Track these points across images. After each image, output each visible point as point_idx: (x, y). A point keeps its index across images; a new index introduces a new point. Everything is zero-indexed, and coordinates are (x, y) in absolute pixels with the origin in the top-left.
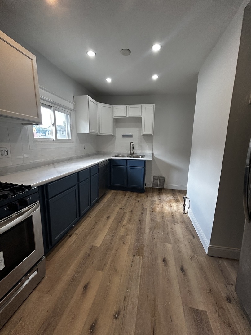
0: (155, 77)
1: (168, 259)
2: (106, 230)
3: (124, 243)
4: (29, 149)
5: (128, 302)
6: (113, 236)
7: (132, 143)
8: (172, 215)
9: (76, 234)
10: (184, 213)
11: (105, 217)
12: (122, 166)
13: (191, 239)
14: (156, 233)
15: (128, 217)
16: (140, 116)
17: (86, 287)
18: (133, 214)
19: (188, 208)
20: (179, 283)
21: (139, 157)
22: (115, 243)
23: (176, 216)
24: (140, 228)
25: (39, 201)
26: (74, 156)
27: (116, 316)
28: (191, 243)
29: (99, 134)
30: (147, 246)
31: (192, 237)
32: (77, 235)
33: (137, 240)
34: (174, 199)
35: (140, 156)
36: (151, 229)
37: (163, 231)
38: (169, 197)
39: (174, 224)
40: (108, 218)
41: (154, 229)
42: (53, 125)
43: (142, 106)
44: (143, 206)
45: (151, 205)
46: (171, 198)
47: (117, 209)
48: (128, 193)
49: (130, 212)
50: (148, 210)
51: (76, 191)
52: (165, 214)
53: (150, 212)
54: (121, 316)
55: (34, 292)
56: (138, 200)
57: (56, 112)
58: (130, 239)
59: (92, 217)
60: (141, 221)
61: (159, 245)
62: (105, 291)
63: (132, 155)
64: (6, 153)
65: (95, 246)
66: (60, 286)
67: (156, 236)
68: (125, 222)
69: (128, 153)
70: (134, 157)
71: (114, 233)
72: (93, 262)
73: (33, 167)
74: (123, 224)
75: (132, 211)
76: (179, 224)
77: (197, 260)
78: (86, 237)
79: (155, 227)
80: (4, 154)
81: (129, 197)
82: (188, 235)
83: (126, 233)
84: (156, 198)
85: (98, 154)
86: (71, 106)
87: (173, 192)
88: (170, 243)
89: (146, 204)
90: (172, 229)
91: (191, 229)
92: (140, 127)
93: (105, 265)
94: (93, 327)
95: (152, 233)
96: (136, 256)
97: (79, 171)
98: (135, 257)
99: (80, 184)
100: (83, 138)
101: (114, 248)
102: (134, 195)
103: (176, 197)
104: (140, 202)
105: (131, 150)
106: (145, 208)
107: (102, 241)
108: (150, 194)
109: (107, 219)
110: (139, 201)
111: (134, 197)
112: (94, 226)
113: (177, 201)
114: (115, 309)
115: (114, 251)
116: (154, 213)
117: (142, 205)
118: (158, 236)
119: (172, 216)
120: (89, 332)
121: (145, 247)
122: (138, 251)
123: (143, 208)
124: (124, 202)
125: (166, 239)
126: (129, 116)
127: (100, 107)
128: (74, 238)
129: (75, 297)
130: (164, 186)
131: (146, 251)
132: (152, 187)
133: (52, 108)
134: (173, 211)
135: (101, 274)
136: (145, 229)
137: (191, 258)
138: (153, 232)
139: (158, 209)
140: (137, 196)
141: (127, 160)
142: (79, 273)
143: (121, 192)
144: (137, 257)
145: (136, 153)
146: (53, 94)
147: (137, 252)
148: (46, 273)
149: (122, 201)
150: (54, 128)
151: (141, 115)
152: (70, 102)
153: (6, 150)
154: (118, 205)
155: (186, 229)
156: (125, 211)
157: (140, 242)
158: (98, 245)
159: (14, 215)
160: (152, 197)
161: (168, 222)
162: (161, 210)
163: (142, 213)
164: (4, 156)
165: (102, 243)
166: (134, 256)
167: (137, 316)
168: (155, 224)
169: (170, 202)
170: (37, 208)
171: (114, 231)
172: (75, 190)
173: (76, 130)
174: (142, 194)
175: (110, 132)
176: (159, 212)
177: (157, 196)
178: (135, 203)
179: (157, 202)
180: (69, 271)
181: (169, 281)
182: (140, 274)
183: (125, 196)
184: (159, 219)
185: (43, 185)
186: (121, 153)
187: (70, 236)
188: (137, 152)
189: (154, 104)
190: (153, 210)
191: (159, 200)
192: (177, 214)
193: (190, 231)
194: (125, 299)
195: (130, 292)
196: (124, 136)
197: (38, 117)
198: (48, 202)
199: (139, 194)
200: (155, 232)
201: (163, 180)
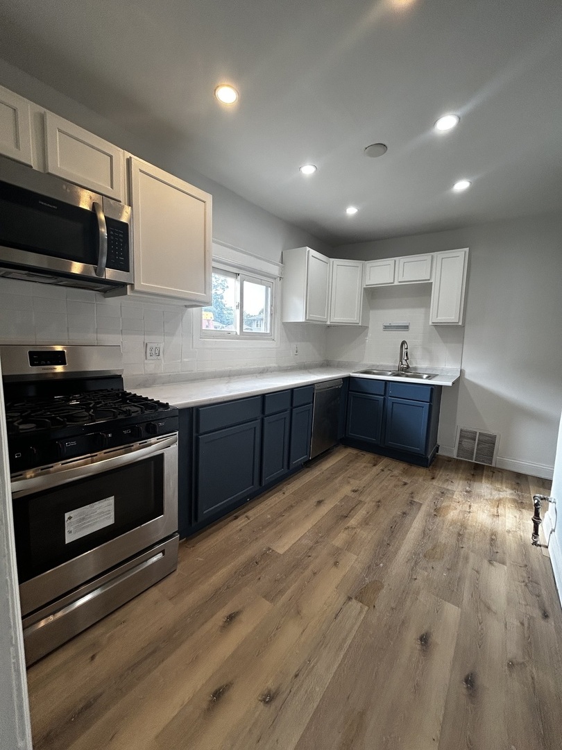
0: (462, 186)
1: (437, 638)
2: (308, 525)
3: (336, 564)
4: (192, 347)
5: (301, 685)
6: (317, 542)
7: (404, 343)
8: (493, 537)
9: (247, 517)
10: (535, 543)
11: (314, 500)
12: (373, 394)
13: (531, 618)
14: (425, 569)
15: (364, 512)
16: (429, 280)
17: (231, 618)
18: (381, 508)
19: (551, 533)
20: (446, 708)
21: (421, 378)
22: (317, 557)
23: (504, 542)
24: (385, 543)
25: (177, 433)
26: (273, 365)
27: (269, 698)
28: (529, 628)
29: (328, 323)
30: (391, 589)
31: (540, 614)
32: (249, 519)
33: (369, 567)
34: (514, 501)
35: (425, 376)
36: (415, 554)
37: (449, 569)
38: (499, 491)
39: (490, 562)
40: (320, 503)
41: (425, 556)
42: (237, 307)
43: (432, 256)
44: (412, 497)
45: (436, 498)
46: (507, 493)
47: (346, 490)
48: (385, 461)
49: (374, 504)
50: (424, 508)
51: (255, 431)
52: (470, 530)
53: (429, 515)
54: (277, 703)
55: (153, 589)
56: (405, 480)
57: (245, 283)
58: (354, 562)
59: (287, 494)
60: (395, 530)
61: (421, 598)
62: (263, 641)
63: (404, 370)
64: (157, 352)
65: (273, 551)
66: (192, 598)
67: (422, 574)
68: (353, 522)
69: (394, 366)
70: (407, 376)
71: (321, 537)
72: (259, 579)
73: (195, 380)
74: (348, 525)
75: (379, 502)
76: (506, 567)
77: (533, 678)
78: (264, 527)
79: (428, 552)
80: (154, 353)
81: (383, 470)
82: (525, 605)
83: (349, 545)
84: (457, 487)
85: (326, 365)
86: (275, 270)
87: (519, 480)
88: (458, 604)
89: (424, 495)
90: (477, 572)
91: (544, 592)
92: (426, 305)
93: (281, 592)
94: (220, 693)
95: (413, 563)
96: (354, 600)
97: (266, 392)
98: (350, 603)
99: (265, 418)
100: (294, 331)
101: (311, 567)
102: (398, 468)
103: (526, 495)
104: (406, 486)
105: (401, 361)
106: (417, 503)
107: (290, 545)
108: (441, 474)
109: (316, 506)
110: (405, 484)
111: (396, 472)
112: (285, 510)
113: (520, 505)
114: (271, 684)
115: (308, 572)
116: (438, 520)
117: (412, 493)
118: (428, 576)
119: (492, 540)
120: (210, 699)
121: (384, 591)
122: (364, 592)
123: (412, 503)
124: (367, 478)
125: (450, 591)
126: (400, 282)
127: (335, 266)
128: (241, 522)
129: (208, 626)
130: (491, 460)
131: (383, 600)
132: (455, 457)
133: (239, 277)
134: (500, 529)
135: (266, 605)
136: (398, 549)
137: (511, 665)
138: (416, 563)
139: (453, 514)
140: (405, 472)
141: (386, 382)
142: (228, 588)
143: (369, 457)
144: (355, 605)
145: (415, 369)
146: (242, 252)
147: (360, 593)
148: (179, 567)
149: (364, 475)
150: (238, 312)
151: (431, 277)
152: (275, 264)
153: (158, 346)
154: (352, 481)
155: (526, 585)
156: (362, 498)
157: (374, 575)
158: (281, 551)
159: (137, 444)
160: (447, 480)
161: (472, 551)
162: (461, 517)
163: (404, 513)
164: (155, 357)
165: (290, 549)
166: (350, 599)
167: (310, 722)
168: (430, 546)
169: (499, 502)
170: (173, 443)
171: (323, 533)
172: (255, 428)
173: (282, 317)
174: (422, 470)
175: (354, 318)
176: (453, 523)
177: (461, 482)
178: (395, 486)
179: (457, 496)
180: (214, 578)
181: (417, 689)
182: (349, 642)
183: (375, 465)
184: (445, 537)
185: (192, 408)
186: (378, 366)
187: (236, 518)
188: (419, 366)
189: (467, 249)
190: (437, 511)
191: (466, 492)
192: (510, 537)
193: (538, 596)
194: (296, 676)
195: (313, 666)
196: (386, 328)
197: (205, 293)
198: (197, 439)
199: (414, 469)
200: (423, 563)
201: (488, 443)
